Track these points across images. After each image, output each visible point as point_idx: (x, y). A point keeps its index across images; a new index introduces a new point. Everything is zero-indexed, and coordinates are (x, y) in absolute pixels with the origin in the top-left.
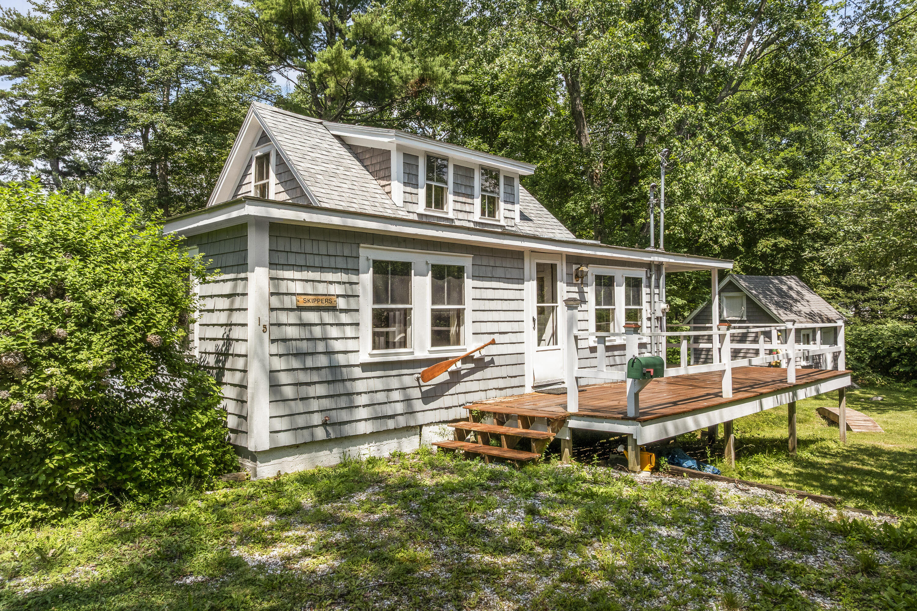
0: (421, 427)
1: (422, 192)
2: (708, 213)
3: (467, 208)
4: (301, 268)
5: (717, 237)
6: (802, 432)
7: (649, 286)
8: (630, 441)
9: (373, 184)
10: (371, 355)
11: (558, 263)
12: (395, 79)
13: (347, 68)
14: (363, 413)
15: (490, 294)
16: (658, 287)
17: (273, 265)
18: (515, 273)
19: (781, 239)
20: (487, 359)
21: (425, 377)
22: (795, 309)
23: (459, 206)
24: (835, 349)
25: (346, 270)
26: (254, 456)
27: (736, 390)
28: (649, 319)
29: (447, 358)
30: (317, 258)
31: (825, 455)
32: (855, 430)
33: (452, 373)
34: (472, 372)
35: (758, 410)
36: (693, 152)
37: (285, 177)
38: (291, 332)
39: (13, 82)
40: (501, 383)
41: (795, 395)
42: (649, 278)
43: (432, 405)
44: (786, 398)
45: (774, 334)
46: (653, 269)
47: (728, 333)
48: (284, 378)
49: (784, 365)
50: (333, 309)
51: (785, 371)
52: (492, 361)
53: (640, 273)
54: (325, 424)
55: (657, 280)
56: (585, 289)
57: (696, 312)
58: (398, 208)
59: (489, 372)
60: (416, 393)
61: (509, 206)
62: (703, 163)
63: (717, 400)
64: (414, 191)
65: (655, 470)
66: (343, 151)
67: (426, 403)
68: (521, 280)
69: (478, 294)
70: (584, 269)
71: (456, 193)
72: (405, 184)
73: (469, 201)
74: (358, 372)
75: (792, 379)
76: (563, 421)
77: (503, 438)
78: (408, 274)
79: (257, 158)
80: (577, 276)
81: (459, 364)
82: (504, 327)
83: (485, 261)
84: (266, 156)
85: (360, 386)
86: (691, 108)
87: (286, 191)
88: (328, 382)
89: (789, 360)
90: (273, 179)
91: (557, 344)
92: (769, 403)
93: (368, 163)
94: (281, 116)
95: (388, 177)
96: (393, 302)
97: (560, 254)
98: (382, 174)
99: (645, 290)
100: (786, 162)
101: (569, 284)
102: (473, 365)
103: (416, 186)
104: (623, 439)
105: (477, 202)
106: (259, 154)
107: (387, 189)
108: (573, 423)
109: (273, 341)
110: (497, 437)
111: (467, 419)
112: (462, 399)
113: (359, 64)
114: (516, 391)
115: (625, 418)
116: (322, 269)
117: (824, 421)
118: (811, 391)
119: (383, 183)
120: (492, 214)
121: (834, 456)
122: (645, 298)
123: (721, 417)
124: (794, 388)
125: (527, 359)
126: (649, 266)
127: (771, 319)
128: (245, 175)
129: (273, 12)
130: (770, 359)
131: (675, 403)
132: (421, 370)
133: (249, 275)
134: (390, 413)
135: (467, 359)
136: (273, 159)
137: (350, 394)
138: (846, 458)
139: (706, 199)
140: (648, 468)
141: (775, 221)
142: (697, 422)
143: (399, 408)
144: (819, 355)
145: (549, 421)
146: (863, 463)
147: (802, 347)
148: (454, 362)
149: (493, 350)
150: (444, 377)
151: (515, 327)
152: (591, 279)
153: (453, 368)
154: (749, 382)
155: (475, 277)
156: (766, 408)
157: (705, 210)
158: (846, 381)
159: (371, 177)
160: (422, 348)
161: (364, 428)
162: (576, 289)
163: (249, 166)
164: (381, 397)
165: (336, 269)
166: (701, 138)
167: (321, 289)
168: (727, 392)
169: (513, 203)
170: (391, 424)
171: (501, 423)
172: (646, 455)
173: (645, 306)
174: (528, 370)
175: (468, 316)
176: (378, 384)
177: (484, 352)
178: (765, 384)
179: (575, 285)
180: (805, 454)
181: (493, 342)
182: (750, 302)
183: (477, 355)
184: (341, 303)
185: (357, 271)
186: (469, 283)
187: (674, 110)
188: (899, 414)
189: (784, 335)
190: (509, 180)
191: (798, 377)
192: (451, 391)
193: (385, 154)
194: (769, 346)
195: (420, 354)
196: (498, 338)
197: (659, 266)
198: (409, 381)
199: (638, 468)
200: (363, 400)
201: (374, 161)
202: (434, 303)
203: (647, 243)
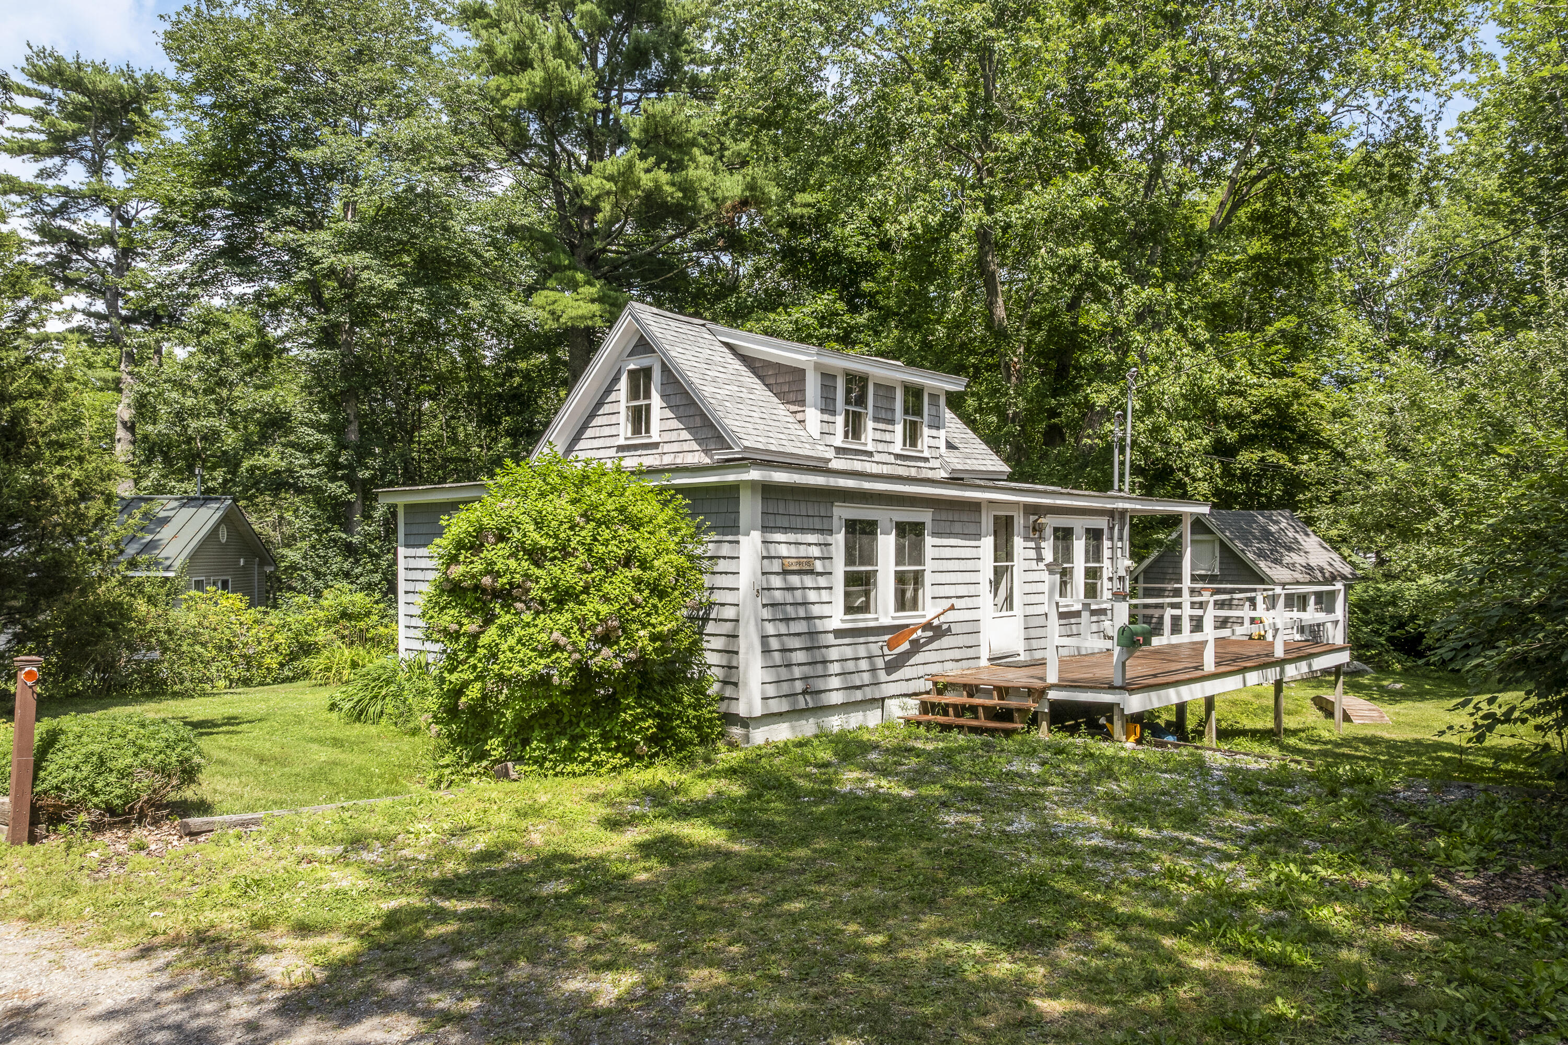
0: (883, 699)
1: (840, 420)
2: (1176, 433)
3: (887, 437)
4: (785, 530)
5: (1188, 466)
6: (1289, 722)
7: (1111, 539)
8: (1116, 711)
9: (782, 410)
10: (843, 621)
11: (1015, 514)
12: (703, 199)
13: (637, 186)
14: (835, 682)
15: (947, 553)
16: (1121, 539)
17: (765, 529)
18: (971, 529)
19: (1272, 452)
20: (945, 627)
21: (891, 645)
22: (1286, 560)
23: (878, 435)
24: (1332, 617)
25: (821, 531)
26: (745, 723)
27: (1218, 664)
28: (1111, 579)
29: (907, 626)
30: (799, 519)
31: (1315, 742)
32: (1356, 721)
33: (912, 642)
34: (931, 640)
35: (1241, 686)
36: (1159, 351)
37: (677, 400)
38: (778, 596)
39: (41, 165)
40: (957, 654)
41: (1282, 671)
42: (1111, 529)
43: (894, 676)
44: (1272, 674)
45: (1259, 599)
46: (1117, 517)
47: (1212, 599)
48: (774, 644)
49: (1269, 638)
50: (811, 572)
51: (1272, 644)
52: (949, 629)
53: (1101, 523)
54: (805, 692)
55: (1121, 530)
56: (1043, 544)
57: (1147, 562)
58: (814, 442)
59: (946, 642)
60: (880, 663)
61: (934, 432)
62: (1171, 365)
63: (1198, 673)
64: (831, 419)
65: (1139, 742)
66: (737, 365)
67: (888, 674)
68: (978, 536)
69: (937, 553)
70: (1042, 520)
71: (876, 419)
72: (823, 411)
73: (890, 427)
74: (830, 639)
75: (1279, 653)
76: (1042, 692)
77: (981, 710)
78: (873, 533)
79: (631, 372)
80: (1034, 530)
81: (919, 632)
82: (962, 590)
83: (944, 515)
84: (646, 372)
85: (834, 654)
86: (1157, 292)
87: (678, 418)
88: (807, 649)
89: (1277, 630)
90: (656, 401)
91: (1011, 609)
92: (1253, 678)
93: (772, 381)
94: (662, 320)
95: (802, 402)
96: (861, 564)
97: (1018, 503)
98: (792, 397)
99: (1106, 544)
100: (1283, 336)
101: (1026, 539)
102: (930, 634)
103: (833, 413)
104: (1108, 709)
105: (899, 428)
106: (632, 367)
107: (800, 416)
108: (1053, 695)
109: (764, 606)
110: (973, 709)
111: (928, 693)
112: (921, 671)
113: (656, 181)
114: (971, 663)
115: (1111, 688)
116: (803, 530)
117: (1320, 713)
118: (1303, 667)
119: (796, 408)
120: (914, 444)
121: (1325, 743)
122: (1106, 553)
123: (1203, 691)
124: (1282, 663)
125: (983, 627)
126: (1111, 513)
127: (1260, 579)
128: (609, 391)
129: (524, 95)
130: (1255, 630)
131: (1155, 676)
132: (887, 637)
133: (741, 538)
134: (858, 683)
135: (927, 626)
136: (656, 375)
137: (825, 662)
138: (1337, 745)
139: (1176, 414)
140: (1132, 739)
141: (1263, 424)
142: (1178, 694)
143: (866, 678)
144: (1318, 625)
145: (1030, 692)
146: (1357, 749)
147: (1296, 614)
148: (915, 630)
149: (951, 616)
150: (905, 646)
151: (971, 590)
152: (1049, 532)
153: (914, 636)
154: (1229, 657)
155: (935, 534)
156: (1249, 684)
157: (1172, 430)
158: (1344, 657)
159: (776, 400)
160: (886, 613)
161: (836, 698)
162: (1032, 544)
163: (616, 379)
164: (850, 666)
165: (814, 530)
166: (1169, 331)
167: (803, 551)
168: (1209, 664)
169: (938, 428)
170: (858, 695)
171: (971, 695)
172: (1132, 726)
173: (1106, 563)
174: (983, 639)
175: (928, 578)
176: (849, 652)
177: (942, 619)
178: (1249, 658)
179: (1032, 540)
180: (1292, 741)
181: (952, 608)
182: (1224, 548)
183: (936, 622)
184: (819, 566)
185: (830, 532)
186: (929, 541)
187: (1136, 293)
188: (1417, 704)
189: (1272, 602)
190: (934, 397)
191: (1286, 652)
192: (911, 662)
193: (798, 374)
194: (1253, 614)
195: (885, 621)
196: (958, 603)
197: (1123, 512)
198: (875, 649)
199: (1124, 738)
200: (835, 668)
201: (780, 380)
202: (897, 564)
203: (1111, 488)
